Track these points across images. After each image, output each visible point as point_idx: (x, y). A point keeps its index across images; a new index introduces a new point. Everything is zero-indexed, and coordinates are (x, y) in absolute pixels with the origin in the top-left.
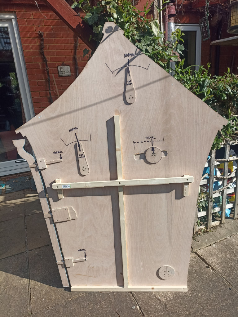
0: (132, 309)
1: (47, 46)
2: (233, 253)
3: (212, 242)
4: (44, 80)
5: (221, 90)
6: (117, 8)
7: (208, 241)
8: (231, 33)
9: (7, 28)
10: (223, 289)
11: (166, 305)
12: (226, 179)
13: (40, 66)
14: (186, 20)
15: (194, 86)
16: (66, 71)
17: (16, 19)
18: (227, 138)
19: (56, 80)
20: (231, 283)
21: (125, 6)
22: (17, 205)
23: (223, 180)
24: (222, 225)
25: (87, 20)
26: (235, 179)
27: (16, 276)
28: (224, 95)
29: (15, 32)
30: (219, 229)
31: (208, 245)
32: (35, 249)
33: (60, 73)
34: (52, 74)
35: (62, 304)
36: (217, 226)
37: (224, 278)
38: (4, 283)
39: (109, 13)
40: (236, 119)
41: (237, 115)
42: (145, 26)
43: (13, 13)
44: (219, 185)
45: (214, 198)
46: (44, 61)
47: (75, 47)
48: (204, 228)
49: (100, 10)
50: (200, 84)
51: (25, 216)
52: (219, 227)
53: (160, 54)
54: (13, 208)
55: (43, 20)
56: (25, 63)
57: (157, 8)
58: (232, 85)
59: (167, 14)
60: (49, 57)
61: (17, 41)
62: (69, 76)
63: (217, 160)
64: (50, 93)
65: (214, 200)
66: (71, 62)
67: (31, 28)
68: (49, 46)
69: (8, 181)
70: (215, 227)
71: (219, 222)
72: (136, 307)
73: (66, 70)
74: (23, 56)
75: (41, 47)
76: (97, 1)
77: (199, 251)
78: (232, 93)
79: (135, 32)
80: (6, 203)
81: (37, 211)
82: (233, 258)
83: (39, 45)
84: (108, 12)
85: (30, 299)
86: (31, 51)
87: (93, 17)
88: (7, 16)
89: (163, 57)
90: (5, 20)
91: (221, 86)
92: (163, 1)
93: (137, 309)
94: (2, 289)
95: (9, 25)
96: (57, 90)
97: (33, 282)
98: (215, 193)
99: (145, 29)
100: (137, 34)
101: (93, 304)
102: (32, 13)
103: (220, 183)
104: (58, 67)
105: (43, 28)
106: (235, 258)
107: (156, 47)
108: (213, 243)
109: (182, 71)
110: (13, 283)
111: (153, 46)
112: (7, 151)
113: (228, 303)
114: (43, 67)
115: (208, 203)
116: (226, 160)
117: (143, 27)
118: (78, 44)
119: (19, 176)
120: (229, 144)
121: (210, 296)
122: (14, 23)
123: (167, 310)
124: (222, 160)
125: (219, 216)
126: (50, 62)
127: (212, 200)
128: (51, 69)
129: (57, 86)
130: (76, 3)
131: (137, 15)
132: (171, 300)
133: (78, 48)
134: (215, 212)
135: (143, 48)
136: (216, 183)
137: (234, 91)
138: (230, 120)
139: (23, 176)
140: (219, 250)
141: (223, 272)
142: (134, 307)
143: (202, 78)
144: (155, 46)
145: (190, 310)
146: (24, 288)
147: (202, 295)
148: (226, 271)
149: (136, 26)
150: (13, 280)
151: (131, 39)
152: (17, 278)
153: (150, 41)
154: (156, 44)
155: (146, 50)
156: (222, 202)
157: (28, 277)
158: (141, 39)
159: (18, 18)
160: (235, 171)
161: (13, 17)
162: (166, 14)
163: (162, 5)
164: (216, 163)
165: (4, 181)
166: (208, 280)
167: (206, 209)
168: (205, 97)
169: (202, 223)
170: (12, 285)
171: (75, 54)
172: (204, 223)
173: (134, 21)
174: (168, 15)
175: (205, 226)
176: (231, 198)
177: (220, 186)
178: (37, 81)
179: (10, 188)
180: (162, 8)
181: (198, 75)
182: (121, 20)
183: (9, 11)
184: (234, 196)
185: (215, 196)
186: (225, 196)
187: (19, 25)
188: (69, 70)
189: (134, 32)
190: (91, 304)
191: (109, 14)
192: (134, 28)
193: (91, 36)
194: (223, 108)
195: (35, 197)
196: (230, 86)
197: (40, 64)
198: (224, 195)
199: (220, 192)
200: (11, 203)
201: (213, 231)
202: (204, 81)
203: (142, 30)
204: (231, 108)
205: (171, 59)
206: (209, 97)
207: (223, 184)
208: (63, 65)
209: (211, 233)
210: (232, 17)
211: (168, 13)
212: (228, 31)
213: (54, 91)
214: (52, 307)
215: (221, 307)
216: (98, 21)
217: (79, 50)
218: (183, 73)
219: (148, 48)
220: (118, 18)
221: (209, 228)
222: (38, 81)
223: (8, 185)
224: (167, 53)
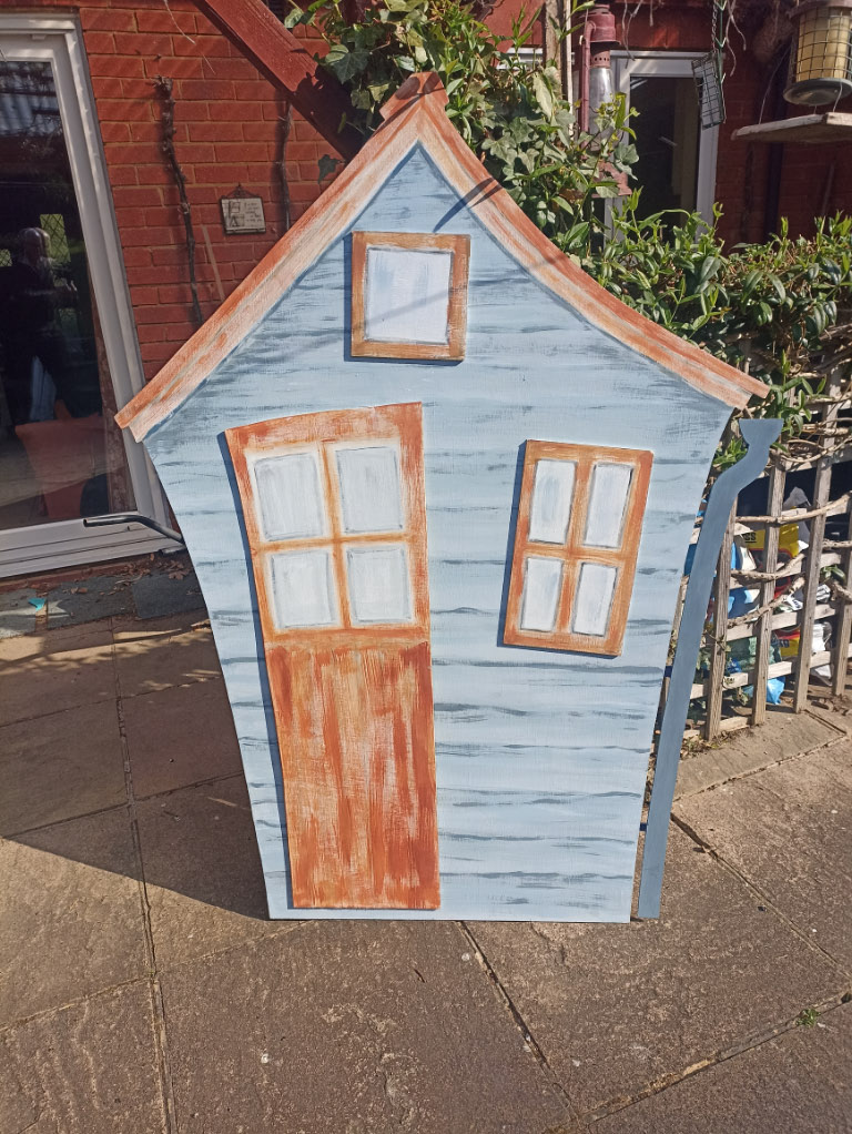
0: (461, 960)
1: (184, 127)
2: (783, 810)
3: (719, 777)
4: (174, 247)
5: (755, 291)
6: (425, 31)
7: (705, 775)
8: (797, 102)
9: (47, 64)
10: (741, 908)
11: (563, 952)
12: (769, 581)
13: (162, 199)
14: (666, 39)
15: (671, 276)
16: (248, 217)
17: (81, 32)
18: (776, 449)
19: (215, 245)
20: (767, 895)
21: (452, 24)
22: (89, 664)
23: (759, 583)
24: (755, 730)
25: (332, 67)
26: (799, 583)
27: (100, 871)
28: (765, 306)
29: (77, 79)
30: (743, 740)
31: (705, 787)
32: (157, 796)
33: (228, 224)
34: (201, 226)
35: (246, 948)
36: (737, 733)
37: (745, 879)
38: (67, 892)
39: (401, 46)
40: (806, 385)
41: (809, 374)
42: (514, 85)
43: (69, 12)
44: (747, 601)
45: (728, 643)
46: (175, 182)
47: (282, 134)
48: (696, 739)
49: (374, 36)
50: (687, 271)
51: (119, 699)
52: (743, 736)
53: (561, 178)
54: (79, 674)
55: (170, 35)
56: (110, 187)
57: (554, 24)
58: (791, 275)
59: (588, 41)
60: (192, 166)
61: (84, 111)
62: (258, 233)
63: (743, 518)
64: (194, 292)
65: (729, 649)
66: (268, 184)
67: (131, 64)
68: (192, 128)
69: (53, 589)
70: (730, 736)
71: (745, 720)
72: (473, 957)
73: (248, 213)
74: (105, 162)
75: (165, 132)
76: (364, 6)
77: (676, 803)
78: (790, 302)
79: (483, 106)
80: (50, 660)
81: (155, 685)
82: (780, 824)
83: (156, 125)
84: (399, 43)
85: (149, 934)
86: (131, 144)
87: (352, 58)
88: (48, 24)
89: (569, 183)
90: (43, 38)
91: (755, 278)
92: (575, 5)
93: (477, 961)
94: (62, 906)
95: (56, 54)
96: (219, 282)
97: (153, 890)
98: (735, 625)
99: (513, 94)
100: (488, 111)
101: (343, 948)
102: (132, 12)
103: (752, 595)
104: (223, 201)
105: (169, 64)
106: (785, 826)
107: (547, 152)
108: (720, 782)
109: (632, 228)
110: (92, 890)
111: (539, 150)
112: (45, 489)
113: (750, 946)
114: (172, 202)
115: (711, 660)
116: (771, 519)
117: (509, 87)
118: (292, 123)
119: (90, 573)
120: (783, 469)
121: (698, 928)
122: (71, 45)
123: (567, 963)
124: (759, 519)
125: (746, 700)
126: (195, 185)
127: (722, 649)
128: (199, 207)
129: (219, 268)
130: (298, 12)
131: (489, 49)
132: (578, 939)
133: (291, 135)
134: (731, 686)
135: (506, 155)
136: (739, 594)
137: (798, 293)
138: (786, 390)
139: (102, 573)
140: (740, 801)
141: (746, 864)
142: (466, 957)
143: (695, 251)
144: (546, 148)
145: (634, 963)
146: (129, 906)
147: (675, 924)
148: (753, 859)
149: (485, 84)
150: (92, 883)
151: (468, 130)
152: (104, 875)
153: (531, 135)
154: (548, 144)
155: (518, 161)
156: (757, 656)
157: (140, 877)
158: (502, 128)
159: (85, 31)
160: (802, 556)
161: (69, 25)
162: (584, 40)
163: (572, 17)
164: (739, 529)
165: (41, 590)
166: (697, 886)
167: (703, 675)
168: (703, 314)
169: (690, 722)
170: (90, 895)
171: (280, 156)
172: (696, 724)
173: (480, 70)
174: (591, 44)
175: (698, 732)
176: (788, 646)
177: (751, 606)
178: (149, 249)
179: (62, 611)
180: (572, 26)
181: (682, 242)
182: (438, 66)
183: (54, 6)
184: (798, 639)
185: (732, 635)
186: (766, 637)
187: (88, 54)
188: (260, 212)
189: (479, 105)
190: (336, 946)
191: (401, 49)
192: (481, 93)
193: (344, 115)
194: (764, 349)
195: (145, 642)
196: (784, 278)
197: (160, 192)
198: (763, 632)
199: (749, 623)
200: (67, 660)
201: (724, 745)
202: (699, 263)
203: (504, 96)
204: (792, 350)
205: (596, 192)
206: (716, 313)
207: (760, 599)
208: (239, 193)
209: (715, 753)
210: (800, 51)
211: (592, 38)
212: (786, 97)
213: (209, 285)
214: (218, 955)
215: (728, 957)
216: (366, 70)
217: (295, 143)
218: (635, 234)
219: (523, 156)
220: (429, 60)
221: (711, 737)
222: (154, 248)
223: (56, 603)
224: (585, 172)
